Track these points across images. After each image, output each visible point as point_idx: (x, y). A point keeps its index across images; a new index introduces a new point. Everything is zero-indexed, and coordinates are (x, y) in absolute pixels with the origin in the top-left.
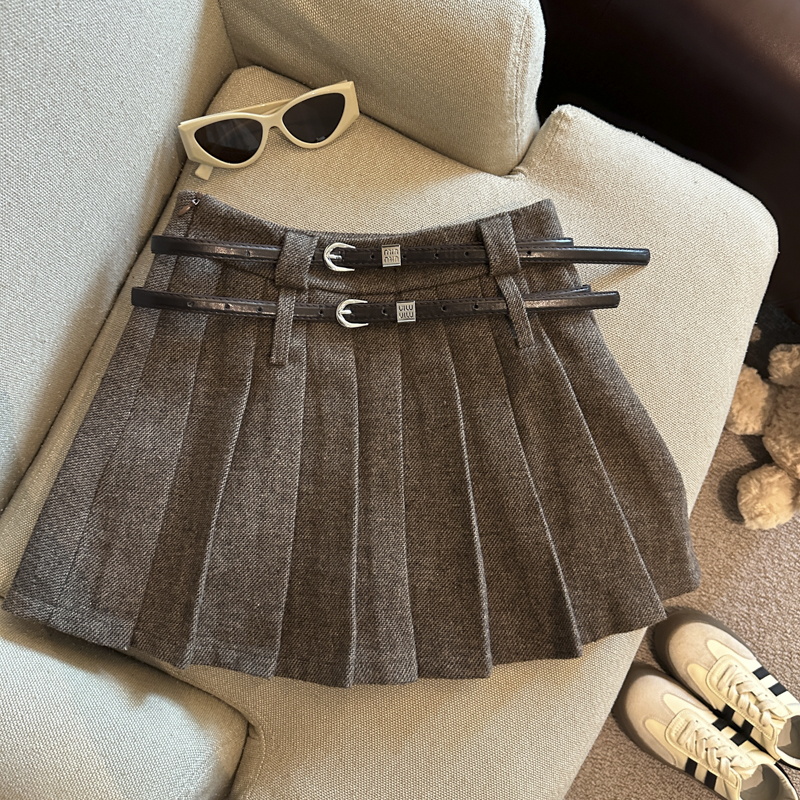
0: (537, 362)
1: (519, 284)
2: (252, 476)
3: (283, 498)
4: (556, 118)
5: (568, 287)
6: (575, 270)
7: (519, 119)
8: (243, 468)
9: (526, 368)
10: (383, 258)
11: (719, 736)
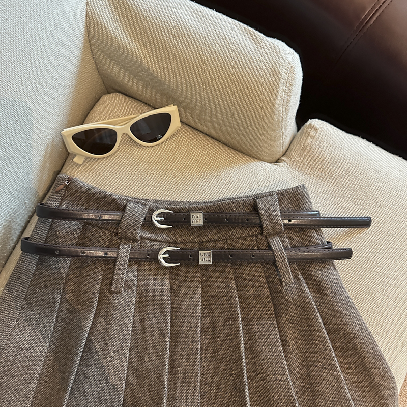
0: (295, 296)
1: (282, 241)
2: (93, 371)
3: (114, 388)
4: (308, 128)
5: (317, 244)
6: (321, 232)
7: (284, 130)
8: (87, 366)
9: (288, 301)
10: (191, 221)
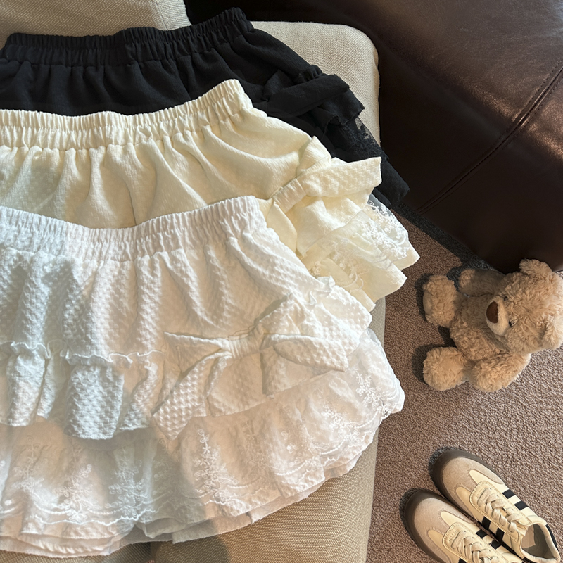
11: (481, 542)
